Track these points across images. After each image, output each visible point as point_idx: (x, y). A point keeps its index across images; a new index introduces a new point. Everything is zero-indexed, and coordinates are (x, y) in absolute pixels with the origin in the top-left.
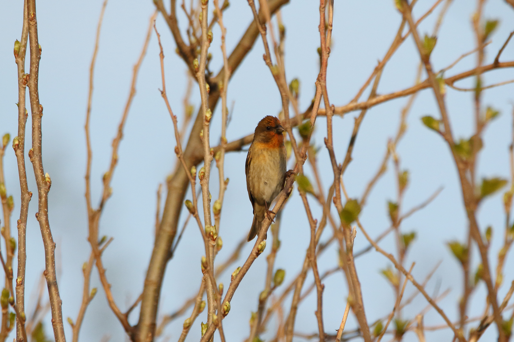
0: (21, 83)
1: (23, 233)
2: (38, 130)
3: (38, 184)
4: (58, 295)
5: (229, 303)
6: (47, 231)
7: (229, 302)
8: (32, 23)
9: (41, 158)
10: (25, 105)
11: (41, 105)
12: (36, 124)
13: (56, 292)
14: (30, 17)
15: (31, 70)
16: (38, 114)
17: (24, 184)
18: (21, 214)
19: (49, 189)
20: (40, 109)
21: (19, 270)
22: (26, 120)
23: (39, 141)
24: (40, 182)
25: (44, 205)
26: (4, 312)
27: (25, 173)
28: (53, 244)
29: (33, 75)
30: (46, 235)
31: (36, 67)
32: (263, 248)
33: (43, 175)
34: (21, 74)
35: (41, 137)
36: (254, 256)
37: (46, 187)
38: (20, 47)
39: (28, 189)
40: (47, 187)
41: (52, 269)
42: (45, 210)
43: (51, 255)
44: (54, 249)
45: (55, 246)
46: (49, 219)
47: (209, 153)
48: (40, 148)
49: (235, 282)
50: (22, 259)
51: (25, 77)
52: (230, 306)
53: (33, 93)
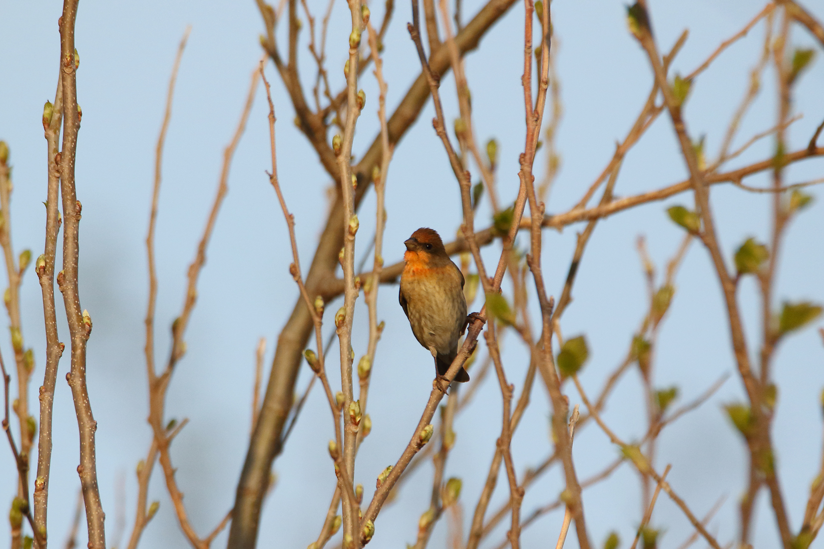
0: (52, 169)
1: (48, 407)
2: (72, 241)
3: (71, 327)
4: (99, 504)
5: (373, 523)
6: (84, 403)
7: (373, 521)
8: (67, 70)
9: (76, 286)
11: (78, 201)
12: (70, 232)
13: (96, 500)
14: (65, 61)
15: (64, 146)
16: (73, 216)
17: (51, 330)
18: (45, 378)
19: (89, 335)
20: (78, 208)
21: (39, 466)
22: (59, 229)
23: (74, 259)
24: (74, 324)
25: (80, 362)
26: (16, 534)
27: (54, 312)
28: (93, 423)
29: (67, 153)
30: (82, 409)
31: (72, 141)
32: (429, 436)
33: (79, 314)
34: (53, 156)
35: (77, 253)
36: (414, 448)
37: (83, 333)
38: (52, 112)
39: (57, 339)
40: (85, 333)
41: (90, 463)
42: (82, 368)
43: (89, 440)
44: (93, 431)
45: (96, 427)
46: (87, 383)
47: (353, 284)
48: (76, 271)
49: (383, 490)
50: (45, 449)
52: (373, 528)
53: (66, 182)
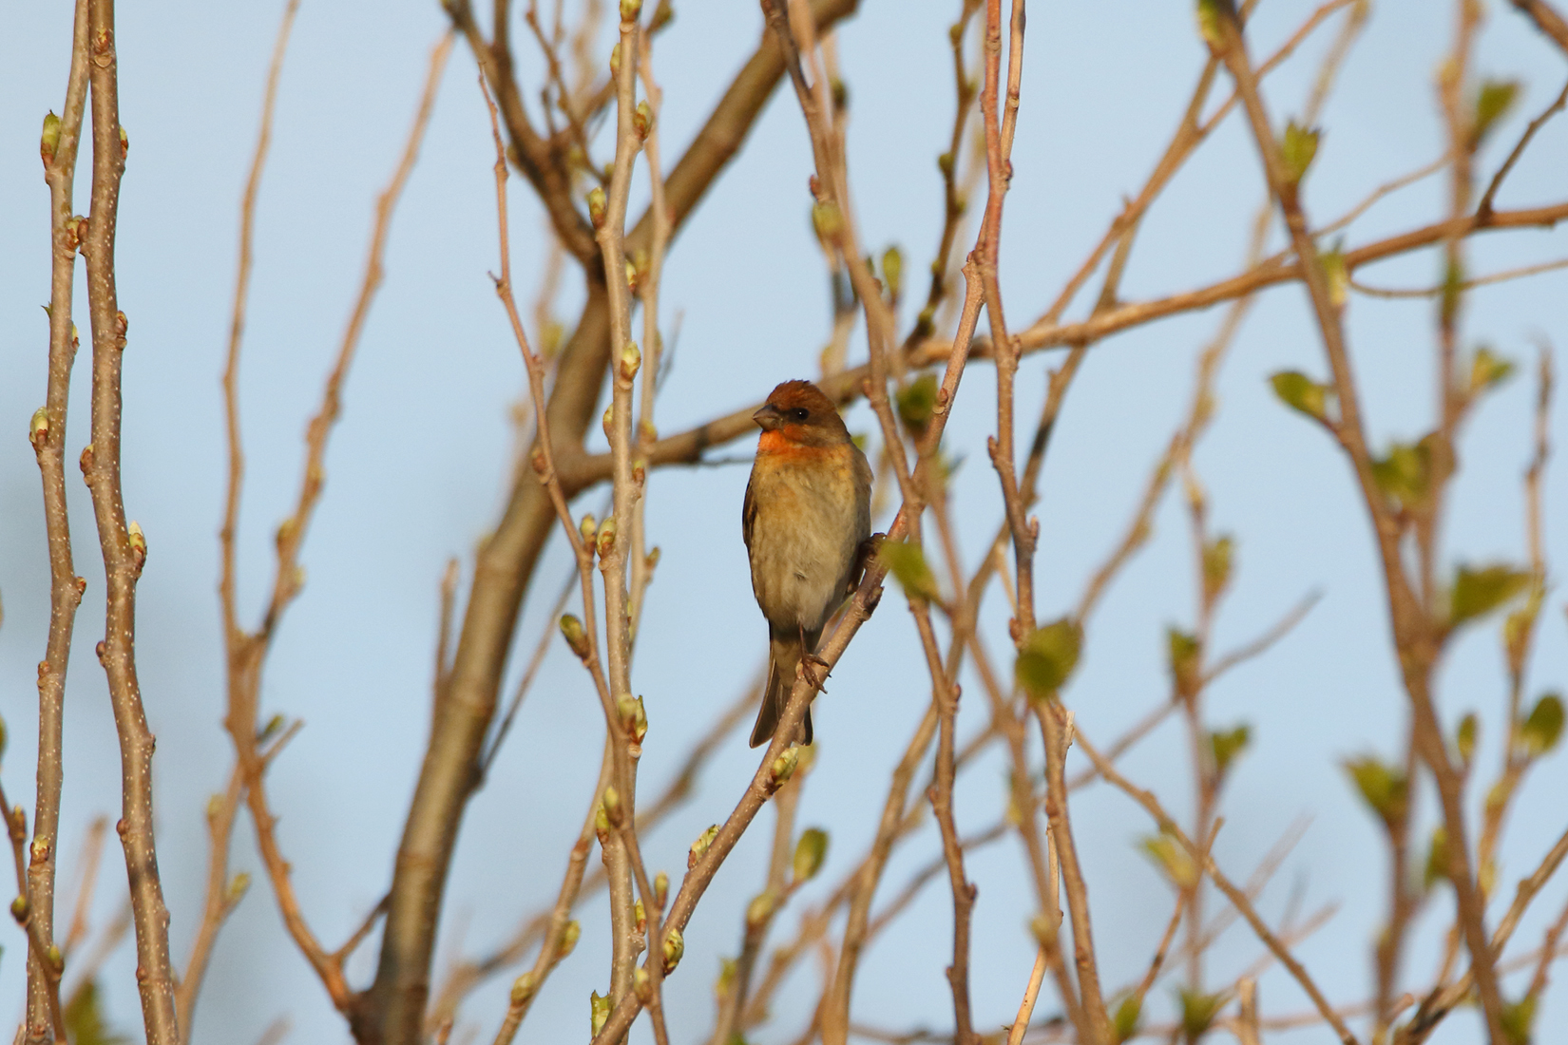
0: (59, 243)
1: (54, 702)
2: (109, 390)
3: (107, 555)
4: (159, 896)
5: (681, 935)
6: (132, 700)
7: (681, 930)
8: (101, 61)
9: (116, 475)
10: (70, 313)
11: (121, 312)
12: (106, 372)
13: (152, 888)
14: (96, 42)
15: (94, 206)
16: (110, 341)
17: (60, 552)
18: (49, 646)
19: (140, 570)
20: (120, 325)
22: (73, 359)
23: (113, 424)
24: (111, 547)
25: (123, 618)
27: (65, 519)
28: (147, 739)
29: (100, 220)
30: (126, 711)
31: (110, 197)
32: (789, 771)
33: (123, 528)
34: (61, 218)
35: (119, 411)
36: (760, 792)
37: (130, 565)
38: (60, 133)
39: (72, 570)
40: (133, 566)
41: (141, 815)
42: (126, 633)
43: (141, 771)
44: (148, 754)
45: (154, 746)
46: (137, 661)
47: (630, 474)
48: (115, 446)
49: (701, 872)
50: (50, 784)
51: (74, 226)
53: (98, 276)
